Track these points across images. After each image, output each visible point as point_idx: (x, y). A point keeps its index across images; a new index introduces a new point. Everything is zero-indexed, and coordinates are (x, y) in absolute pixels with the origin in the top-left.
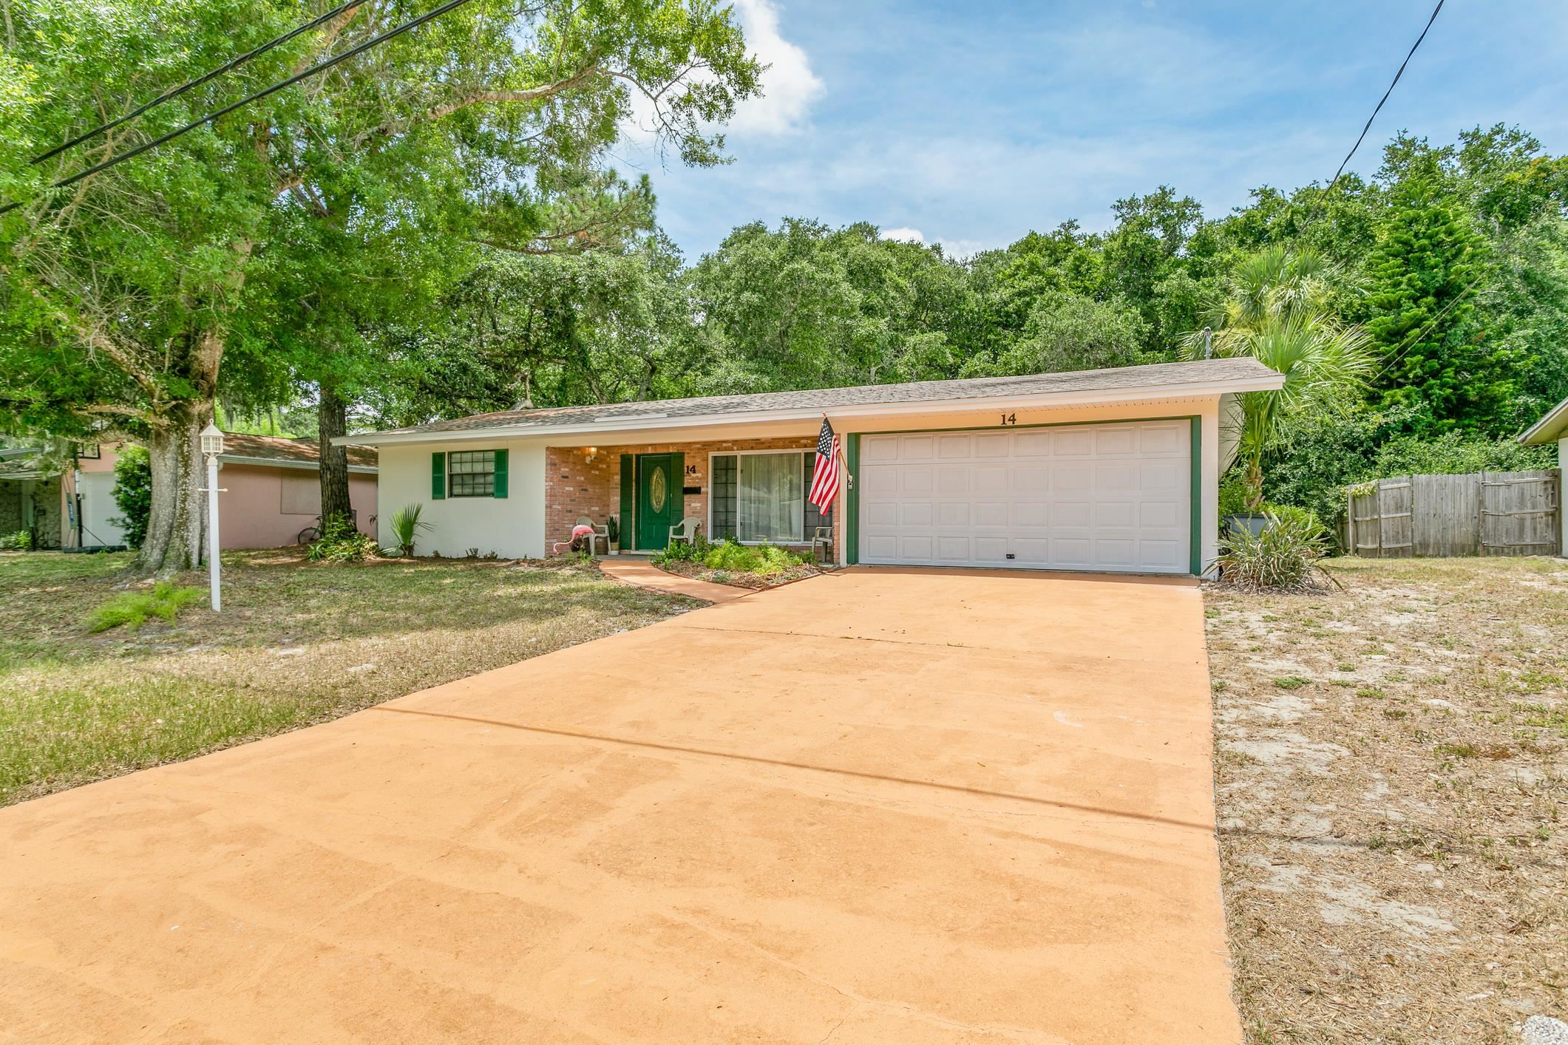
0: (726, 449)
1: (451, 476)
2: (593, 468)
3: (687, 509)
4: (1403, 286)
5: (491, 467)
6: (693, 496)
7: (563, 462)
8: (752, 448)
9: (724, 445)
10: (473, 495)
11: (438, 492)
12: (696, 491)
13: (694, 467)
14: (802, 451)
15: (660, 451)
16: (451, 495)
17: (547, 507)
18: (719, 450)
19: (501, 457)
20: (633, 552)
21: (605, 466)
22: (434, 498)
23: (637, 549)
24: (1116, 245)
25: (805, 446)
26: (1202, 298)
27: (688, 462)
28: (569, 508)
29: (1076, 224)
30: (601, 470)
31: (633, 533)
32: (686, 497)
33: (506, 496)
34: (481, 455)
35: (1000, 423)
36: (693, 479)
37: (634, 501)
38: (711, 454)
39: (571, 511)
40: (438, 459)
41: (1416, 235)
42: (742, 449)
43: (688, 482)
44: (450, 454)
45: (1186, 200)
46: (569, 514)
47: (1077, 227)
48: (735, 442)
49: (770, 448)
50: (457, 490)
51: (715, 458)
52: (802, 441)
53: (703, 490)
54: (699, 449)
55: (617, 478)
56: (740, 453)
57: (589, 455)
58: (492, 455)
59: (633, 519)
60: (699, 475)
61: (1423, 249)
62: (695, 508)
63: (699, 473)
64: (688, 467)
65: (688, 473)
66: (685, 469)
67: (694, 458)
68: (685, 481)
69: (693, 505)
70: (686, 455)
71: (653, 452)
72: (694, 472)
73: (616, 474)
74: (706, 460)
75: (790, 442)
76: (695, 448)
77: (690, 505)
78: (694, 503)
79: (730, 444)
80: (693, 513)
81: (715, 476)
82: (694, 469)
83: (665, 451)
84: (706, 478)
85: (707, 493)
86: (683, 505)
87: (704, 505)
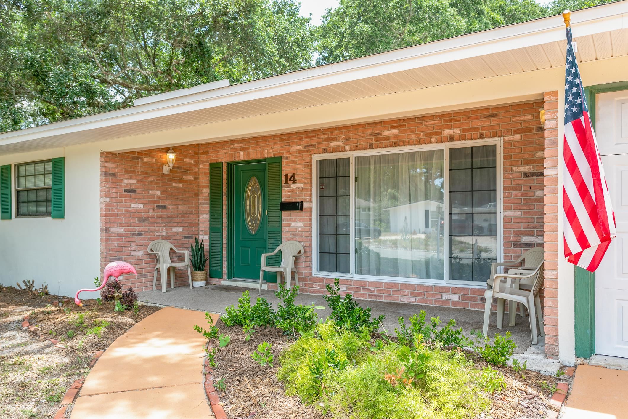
0: (335, 150)
1: (18, 192)
2: (174, 180)
3: (286, 230)
5: (49, 181)
6: (294, 214)
7: (126, 172)
8: (371, 147)
9: (333, 144)
10: (37, 214)
11: (5, 211)
12: (296, 206)
13: (294, 175)
14: (445, 146)
16: (19, 214)
17: (102, 230)
18: (325, 151)
20: (225, 282)
21: (191, 178)
22: (2, 218)
23: (230, 276)
25: (451, 139)
27: (287, 169)
28: (137, 230)
30: (186, 182)
31: (225, 259)
32: (285, 215)
33: (62, 216)
34: (42, 166)
36: (293, 191)
37: (225, 220)
38: (316, 157)
39: (140, 234)
40: (6, 173)
42: (357, 148)
43: (287, 195)
44: (18, 166)
46: (138, 238)
48: (346, 139)
49: (396, 144)
50: (24, 209)
51: (321, 163)
52: (448, 132)
53: (305, 205)
54: (300, 152)
55: (206, 191)
56: (353, 154)
57: (167, 163)
58: (51, 165)
59: (225, 242)
60: (301, 185)
62: (296, 228)
63: (300, 182)
64: (286, 176)
65: (286, 183)
66: (284, 178)
67: (294, 162)
68: (284, 194)
69: (293, 224)
70: (284, 161)
71: (246, 158)
72: (294, 182)
73: (205, 187)
74: (309, 165)
75: (427, 135)
76: (296, 151)
77: (289, 225)
78: (295, 221)
79: (340, 143)
80: (294, 235)
81: (321, 187)
82: (294, 179)
83: (259, 156)
84: (308, 190)
85: (310, 209)
86: (280, 225)
87: (306, 225)
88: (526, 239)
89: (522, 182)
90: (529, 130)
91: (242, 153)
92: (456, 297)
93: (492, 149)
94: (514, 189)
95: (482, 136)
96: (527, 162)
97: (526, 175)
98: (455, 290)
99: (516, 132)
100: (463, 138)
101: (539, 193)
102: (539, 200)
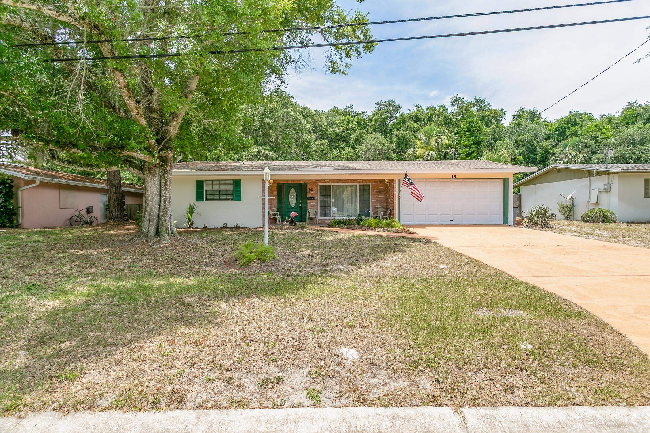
0: (326, 182)
1: (206, 191)
3: (309, 206)
4: (470, 141)
5: (231, 187)
6: (311, 200)
8: (337, 183)
10: (220, 199)
11: (200, 197)
13: (312, 189)
14: (358, 184)
15: (295, 182)
16: (207, 200)
18: (323, 183)
19: (237, 183)
21: (271, 188)
22: (197, 201)
24: (378, 116)
25: (360, 182)
26: (409, 138)
27: (309, 187)
29: (352, 107)
31: (283, 215)
32: (308, 201)
33: (240, 200)
34: (224, 182)
35: (451, 178)
36: (311, 193)
37: (283, 203)
38: (319, 184)
40: (200, 184)
41: (472, 126)
42: (333, 182)
43: (309, 195)
44: (206, 181)
45: (398, 105)
47: (353, 108)
48: (330, 180)
49: (345, 182)
50: (209, 197)
51: (321, 186)
53: (316, 198)
54: (314, 182)
55: (275, 193)
56: (332, 184)
58: (232, 182)
61: (473, 131)
63: (314, 191)
66: (308, 190)
67: (311, 186)
69: (312, 204)
70: (308, 184)
71: (293, 182)
72: (312, 191)
73: (275, 191)
74: (317, 186)
75: (353, 181)
77: (310, 204)
79: (328, 181)
81: (320, 193)
82: (312, 190)
83: (298, 182)
84: (317, 193)
85: (317, 199)
86: (307, 204)
87: (317, 204)
88: (377, 207)
89: (376, 193)
90: (377, 182)
91: (291, 181)
93: (369, 185)
94: (375, 195)
95: (367, 183)
96: (377, 189)
99: (375, 182)
100: (363, 183)
101: (380, 196)
102: (380, 198)
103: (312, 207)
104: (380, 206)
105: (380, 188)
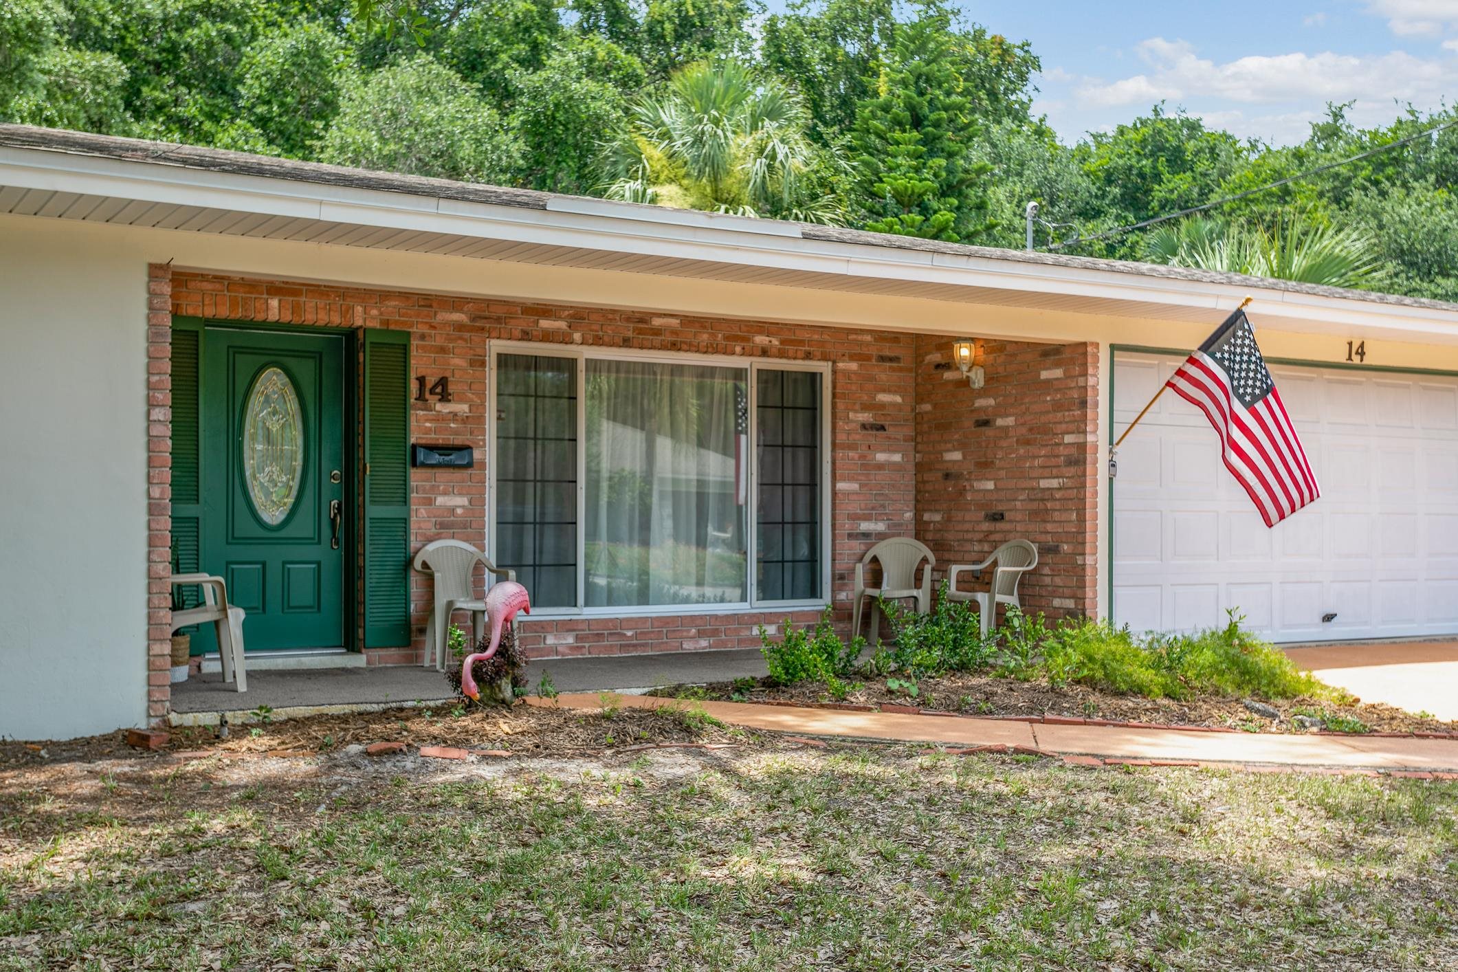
0: (547, 337)
3: (420, 518)
6: (444, 475)
8: (626, 343)
9: (545, 324)
12: (446, 456)
13: (443, 382)
14: (753, 363)
18: (526, 336)
25: (765, 353)
26: (594, 116)
27: (420, 364)
32: (416, 477)
35: (1342, 358)
36: (440, 418)
38: (496, 346)
42: (598, 341)
43: (423, 426)
49: (674, 346)
51: (503, 358)
52: (760, 340)
53: (477, 455)
54: (460, 327)
56: (585, 353)
60: (462, 408)
62: (452, 510)
63: (460, 400)
64: (422, 380)
65: (421, 397)
66: (414, 387)
67: (443, 350)
68: (413, 423)
69: (440, 500)
70: (414, 343)
71: (287, 317)
72: (445, 397)
74: (479, 362)
75: (726, 338)
76: (446, 324)
77: (429, 502)
78: (445, 493)
79: (562, 325)
80: (443, 526)
82: (443, 390)
83: (336, 320)
84: (480, 419)
85: (482, 465)
86: (405, 501)
87: (477, 502)
88: (865, 526)
89: (858, 437)
90: (868, 358)
91: (274, 303)
92: (771, 630)
93: (817, 379)
94: (851, 446)
95: (808, 356)
96: (865, 408)
97: (864, 427)
98: (768, 618)
99: (853, 358)
100: (782, 354)
101: (881, 457)
102: (880, 467)
103: (447, 526)
104: (880, 527)
105: (883, 397)
